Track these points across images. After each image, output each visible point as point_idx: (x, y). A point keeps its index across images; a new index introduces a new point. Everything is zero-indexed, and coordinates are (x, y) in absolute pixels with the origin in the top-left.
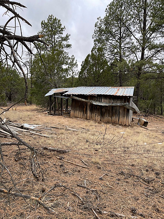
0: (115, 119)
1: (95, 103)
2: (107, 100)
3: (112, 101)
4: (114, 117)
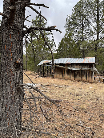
1: (70, 69)
2: (78, 67)
3: (81, 67)
4: (83, 77)
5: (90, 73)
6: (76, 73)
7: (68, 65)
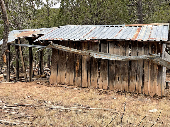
0: (136, 84)
1: (96, 56)
2: (120, 50)
3: (128, 51)
4: (134, 82)
5: (152, 68)
6: (113, 68)
7: (91, 44)
